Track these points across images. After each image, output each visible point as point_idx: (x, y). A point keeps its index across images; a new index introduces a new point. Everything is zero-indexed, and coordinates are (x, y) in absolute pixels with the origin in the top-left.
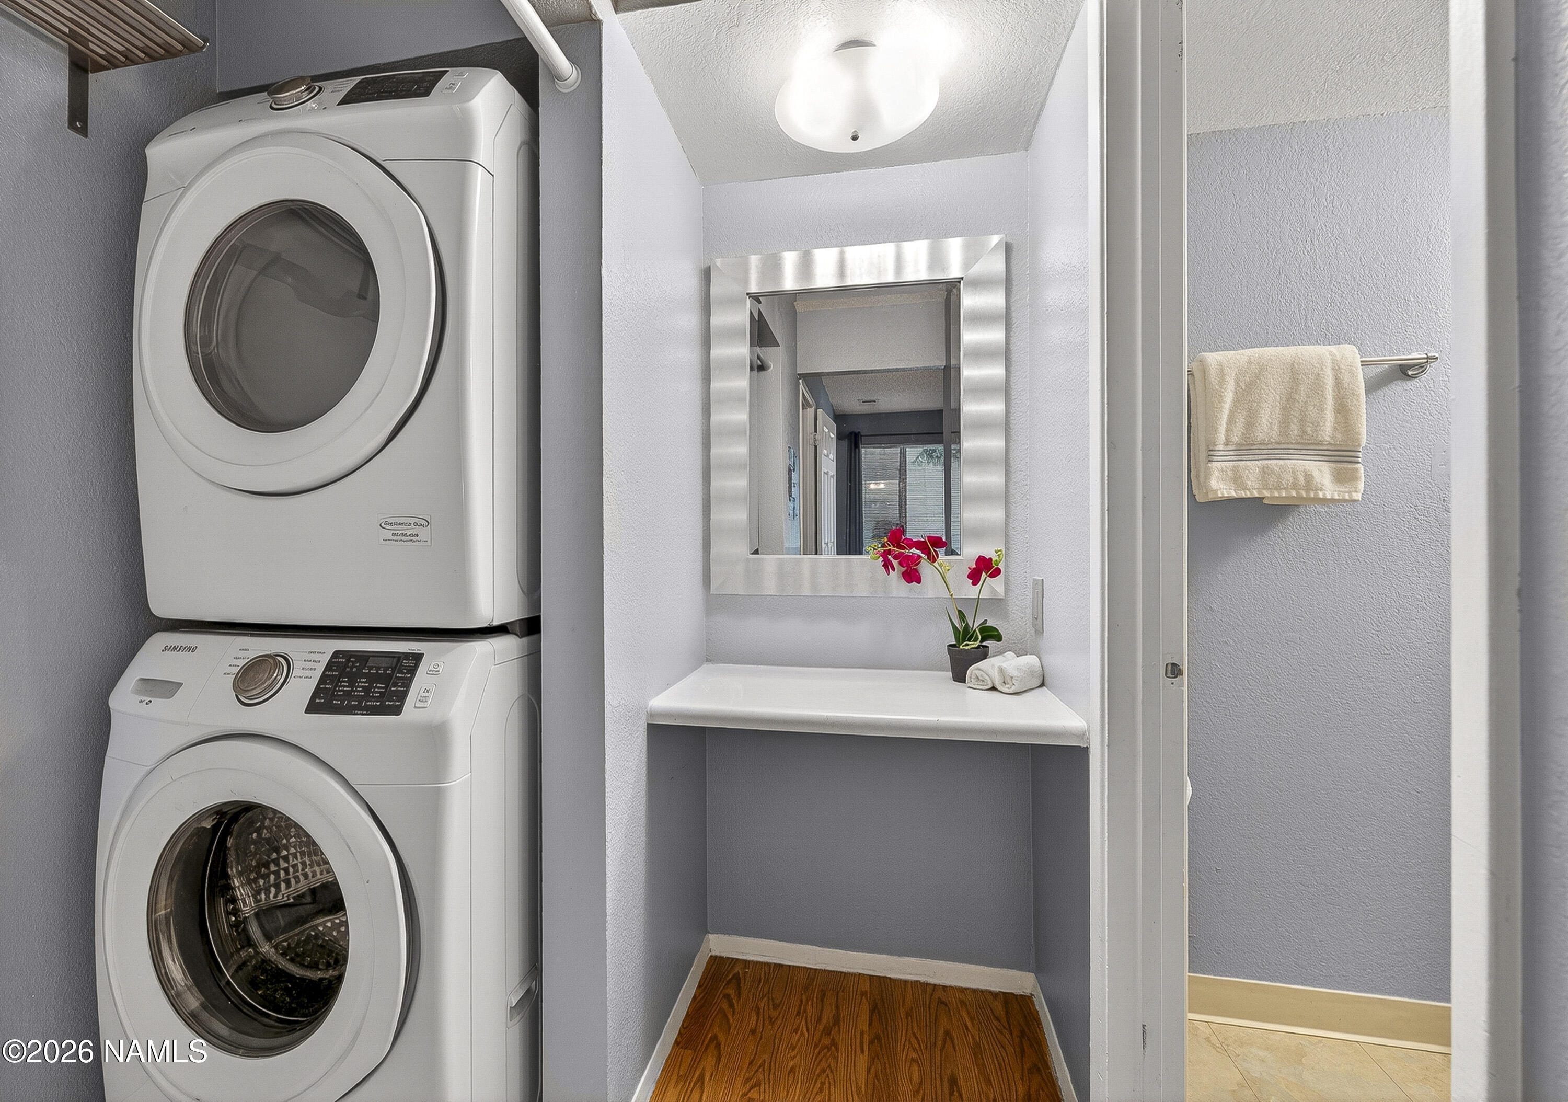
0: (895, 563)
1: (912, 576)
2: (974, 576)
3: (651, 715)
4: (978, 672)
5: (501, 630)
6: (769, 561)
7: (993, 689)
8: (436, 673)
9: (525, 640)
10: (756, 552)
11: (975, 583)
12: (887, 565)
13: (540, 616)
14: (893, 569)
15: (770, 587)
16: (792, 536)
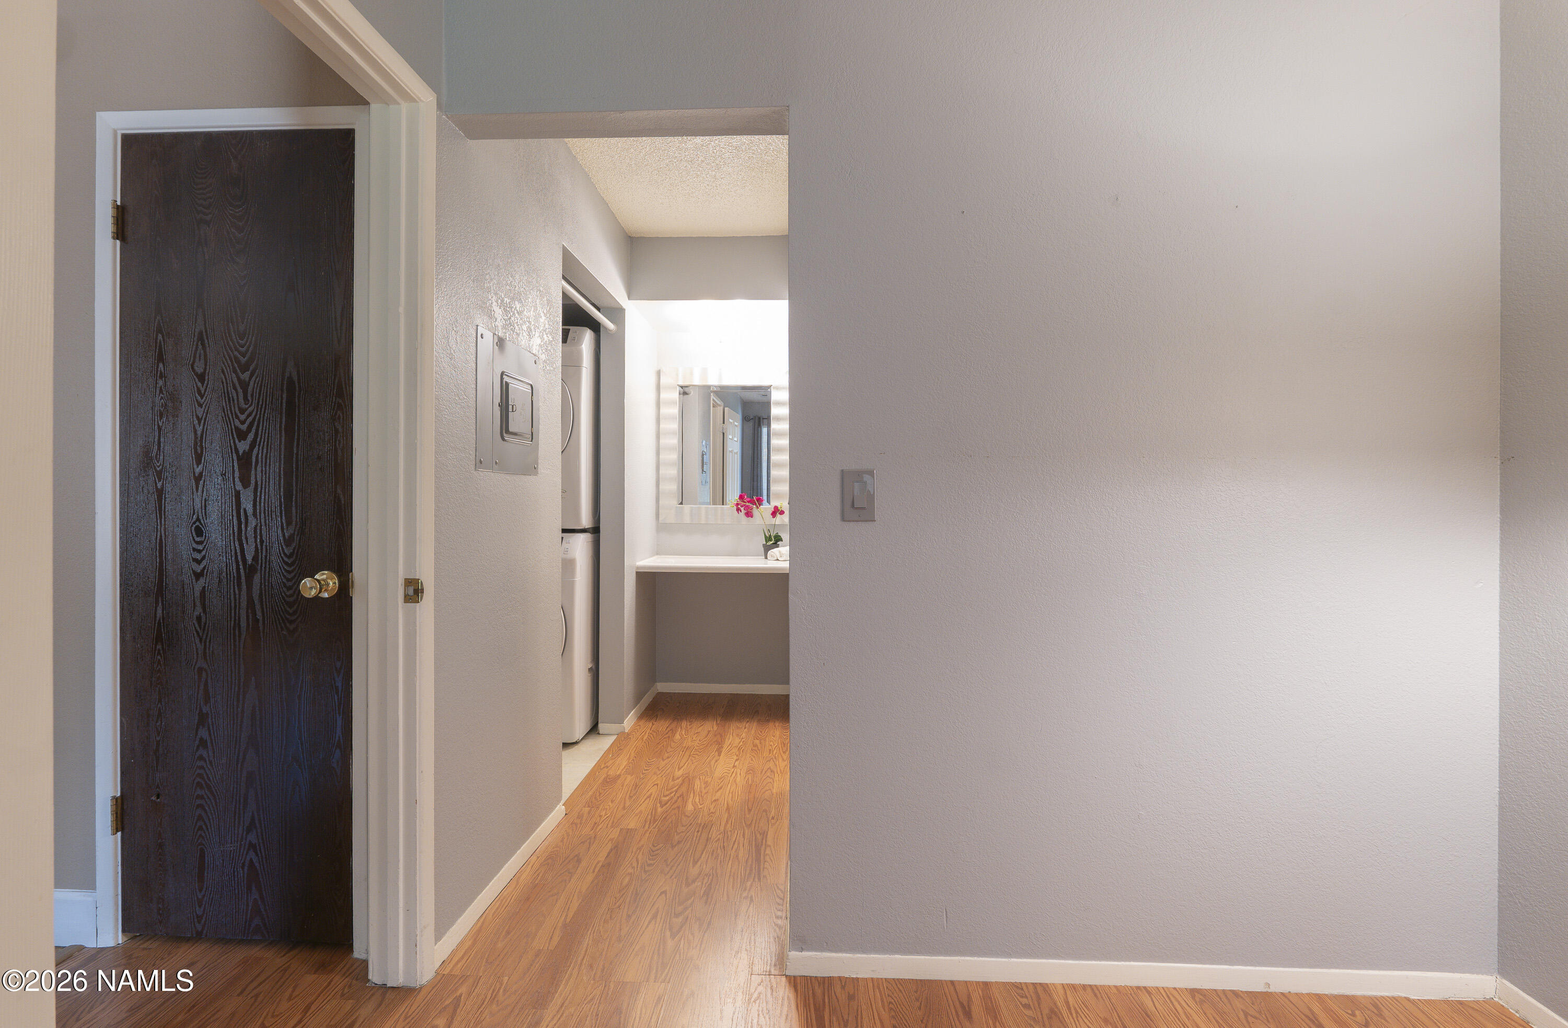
0: (742, 509)
1: (749, 514)
2: (774, 514)
3: (638, 568)
4: (772, 553)
5: (583, 531)
6: (686, 508)
7: (778, 560)
8: (569, 543)
9: (595, 535)
10: (681, 503)
11: (774, 517)
12: (738, 510)
13: (599, 527)
14: (741, 511)
15: (687, 520)
16: (705, 494)
